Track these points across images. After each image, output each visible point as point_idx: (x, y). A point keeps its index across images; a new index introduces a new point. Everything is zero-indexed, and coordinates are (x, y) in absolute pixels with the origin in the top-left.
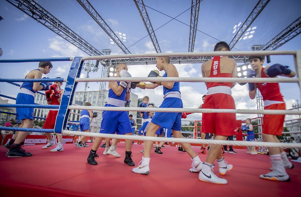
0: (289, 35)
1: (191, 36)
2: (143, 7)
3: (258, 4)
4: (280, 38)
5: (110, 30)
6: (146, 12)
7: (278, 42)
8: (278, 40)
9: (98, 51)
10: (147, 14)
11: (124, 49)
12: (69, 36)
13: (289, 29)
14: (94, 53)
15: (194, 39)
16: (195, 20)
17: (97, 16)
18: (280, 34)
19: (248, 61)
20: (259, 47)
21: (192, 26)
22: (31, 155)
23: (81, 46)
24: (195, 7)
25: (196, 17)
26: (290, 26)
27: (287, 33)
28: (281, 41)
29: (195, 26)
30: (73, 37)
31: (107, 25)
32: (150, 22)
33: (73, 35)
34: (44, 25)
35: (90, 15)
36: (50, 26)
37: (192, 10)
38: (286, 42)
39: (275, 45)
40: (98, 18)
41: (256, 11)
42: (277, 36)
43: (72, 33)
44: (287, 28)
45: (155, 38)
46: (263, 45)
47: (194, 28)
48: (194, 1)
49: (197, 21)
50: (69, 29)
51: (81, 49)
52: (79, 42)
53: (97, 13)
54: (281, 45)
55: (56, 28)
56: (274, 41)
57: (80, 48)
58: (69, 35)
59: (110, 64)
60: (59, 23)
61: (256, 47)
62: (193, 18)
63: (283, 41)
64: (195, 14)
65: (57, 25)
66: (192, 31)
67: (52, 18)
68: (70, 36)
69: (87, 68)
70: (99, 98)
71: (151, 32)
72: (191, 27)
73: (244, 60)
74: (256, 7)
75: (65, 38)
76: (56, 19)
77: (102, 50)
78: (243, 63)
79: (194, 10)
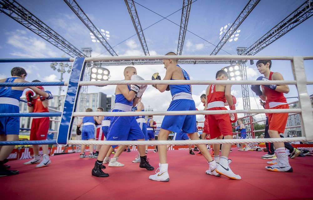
0: (269, 39)
1: (181, 36)
2: (133, 4)
3: (244, 9)
4: (262, 42)
5: (93, 26)
6: (135, 10)
7: (261, 46)
8: (260, 43)
9: (77, 49)
10: (136, 11)
11: (109, 49)
12: (42, 32)
13: (269, 34)
14: (72, 51)
15: (183, 40)
16: (186, 20)
17: (79, 10)
18: (261, 38)
19: (234, 63)
20: (243, 49)
21: (183, 26)
22: (18, 173)
23: (57, 43)
24: (187, 7)
25: (187, 18)
26: (270, 31)
27: (268, 38)
28: (263, 44)
29: (186, 26)
30: (47, 32)
31: (90, 21)
32: (139, 21)
33: (48, 31)
34: (9, 16)
35: (71, 8)
36: (17, 17)
37: (183, 10)
38: (267, 45)
39: (258, 48)
40: (80, 12)
41: (242, 15)
42: (260, 39)
43: (47, 28)
44: (268, 33)
45: (143, 38)
46: (247, 48)
47: (184, 29)
48: (186, 1)
49: (188, 21)
50: (43, 23)
51: (57, 47)
52: (54, 39)
53: (79, 6)
54: (263, 48)
55: (27, 21)
56: (257, 44)
57: (56, 45)
58: (42, 30)
59: (92, 65)
60: (30, 15)
61: (240, 49)
62: (184, 19)
63: (265, 45)
64: (187, 15)
65: (27, 18)
66: (182, 32)
67: (20, 8)
68: (44, 31)
69: (60, 69)
70: (81, 102)
71: (139, 31)
72: (181, 27)
73: (230, 61)
74: (242, 12)
75: (38, 33)
76: (25, 10)
77: (82, 48)
78: (229, 65)
79: (185, 10)
